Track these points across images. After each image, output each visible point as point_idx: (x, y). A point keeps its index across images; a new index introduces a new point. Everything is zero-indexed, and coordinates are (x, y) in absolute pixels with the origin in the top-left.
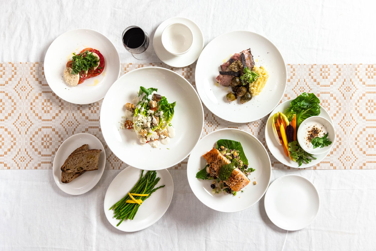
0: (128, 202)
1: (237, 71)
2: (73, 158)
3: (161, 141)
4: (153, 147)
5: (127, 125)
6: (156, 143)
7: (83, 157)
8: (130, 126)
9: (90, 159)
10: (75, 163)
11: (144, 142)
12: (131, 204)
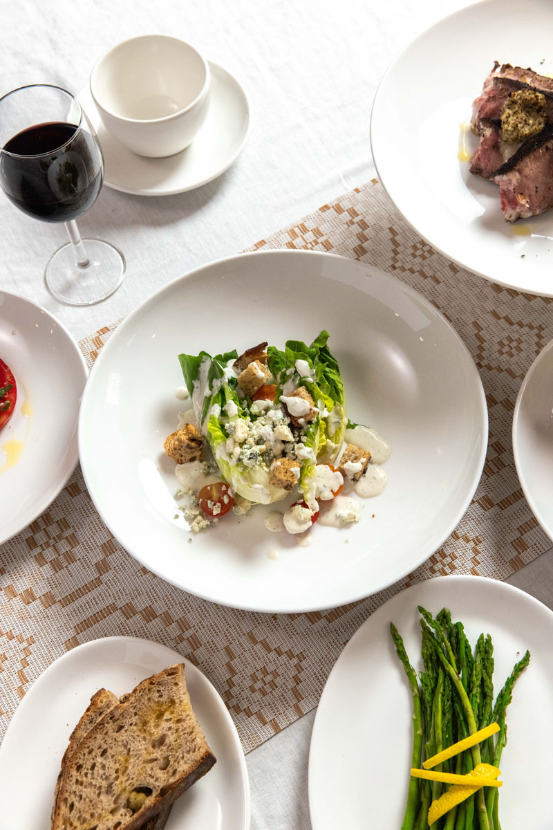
0: (443, 813)
1: (540, 124)
2: (79, 768)
3: (355, 491)
4: (345, 524)
5: (210, 504)
6: (344, 506)
7: (123, 736)
8: (222, 502)
9: (157, 726)
10: (104, 784)
11: (304, 522)
12: (460, 808)
